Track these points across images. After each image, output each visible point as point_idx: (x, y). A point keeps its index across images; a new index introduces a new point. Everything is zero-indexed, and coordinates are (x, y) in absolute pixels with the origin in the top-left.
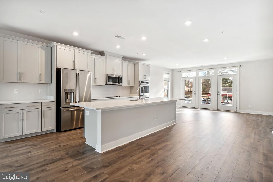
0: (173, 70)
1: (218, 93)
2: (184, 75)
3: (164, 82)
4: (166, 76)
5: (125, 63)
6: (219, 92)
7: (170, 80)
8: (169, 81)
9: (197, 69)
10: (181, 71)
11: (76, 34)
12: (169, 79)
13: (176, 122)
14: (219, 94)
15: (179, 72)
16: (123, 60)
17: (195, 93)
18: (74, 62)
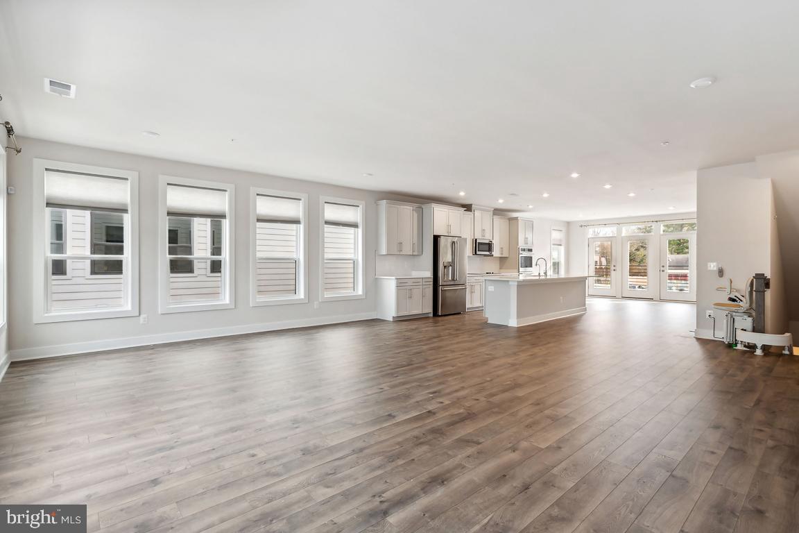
0: (568, 223)
1: (662, 269)
2: (590, 232)
3: (552, 246)
4: (556, 235)
5: (497, 219)
6: (663, 266)
7: (563, 243)
8: (561, 245)
9: (619, 222)
10: (584, 225)
11: (462, 194)
12: (560, 240)
13: (585, 310)
14: (663, 271)
15: (581, 226)
16: (494, 214)
17: (615, 268)
18: (449, 226)
